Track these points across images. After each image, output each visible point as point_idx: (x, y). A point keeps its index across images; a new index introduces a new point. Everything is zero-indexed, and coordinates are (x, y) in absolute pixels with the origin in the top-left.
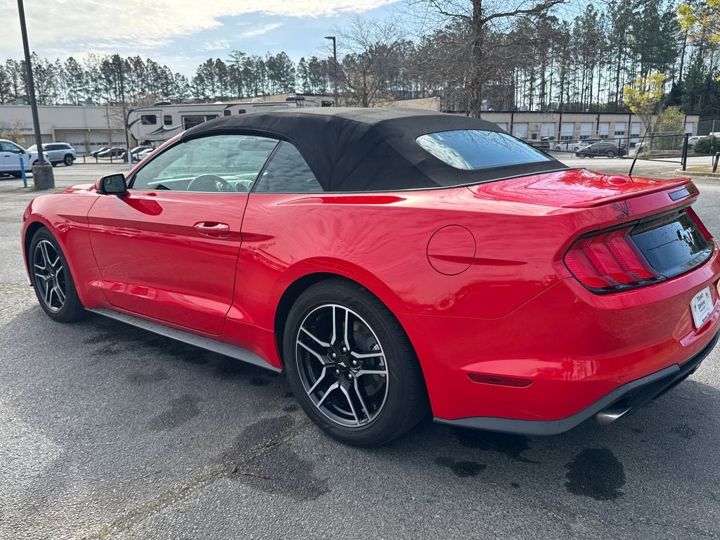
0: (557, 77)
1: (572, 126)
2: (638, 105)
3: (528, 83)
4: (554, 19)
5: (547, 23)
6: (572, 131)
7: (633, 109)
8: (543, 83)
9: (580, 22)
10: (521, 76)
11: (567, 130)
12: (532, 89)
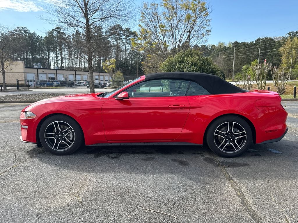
0: (67, 56)
1: (80, 76)
2: (108, 69)
3: (55, 58)
4: (64, 33)
5: (61, 35)
6: (80, 78)
7: (106, 71)
8: (62, 58)
9: (74, 36)
10: (52, 55)
11: (78, 78)
12: (57, 61)
